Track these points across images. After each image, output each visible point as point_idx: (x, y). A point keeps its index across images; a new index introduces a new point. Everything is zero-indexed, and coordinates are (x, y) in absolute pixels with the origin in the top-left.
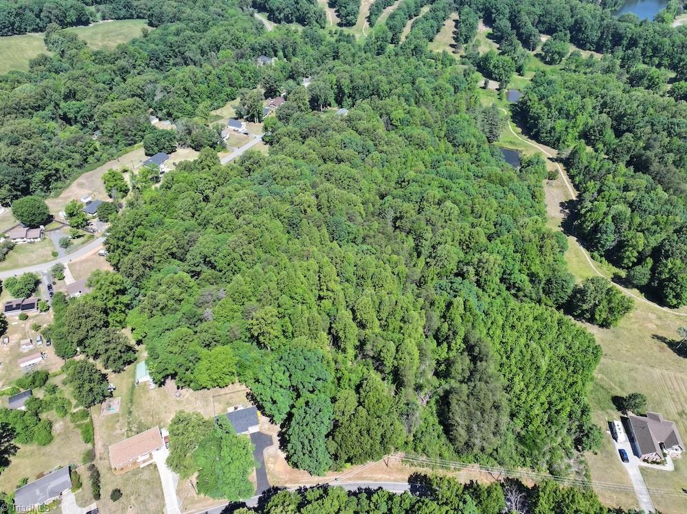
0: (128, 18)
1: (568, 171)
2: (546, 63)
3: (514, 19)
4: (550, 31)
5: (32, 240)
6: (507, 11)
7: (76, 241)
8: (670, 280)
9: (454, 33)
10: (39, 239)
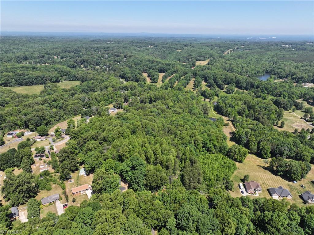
0: (74, 80)
1: (232, 123)
2: (227, 94)
3: (215, 80)
4: (228, 84)
5: (42, 140)
6: (212, 77)
7: (57, 140)
8: (263, 149)
9: (193, 85)
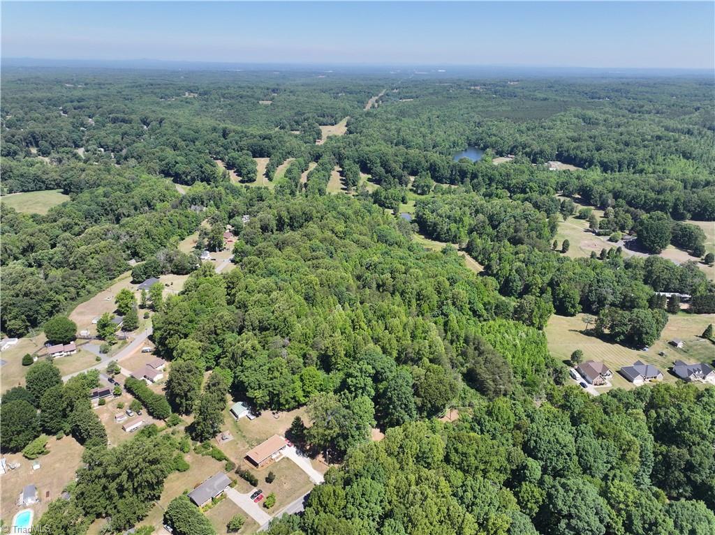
0: (36, 190)
1: (470, 255)
2: (419, 194)
3: (384, 164)
4: (414, 173)
5: (69, 353)
6: (378, 161)
7: (114, 347)
8: (565, 297)
9: (341, 180)
10: (75, 352)
